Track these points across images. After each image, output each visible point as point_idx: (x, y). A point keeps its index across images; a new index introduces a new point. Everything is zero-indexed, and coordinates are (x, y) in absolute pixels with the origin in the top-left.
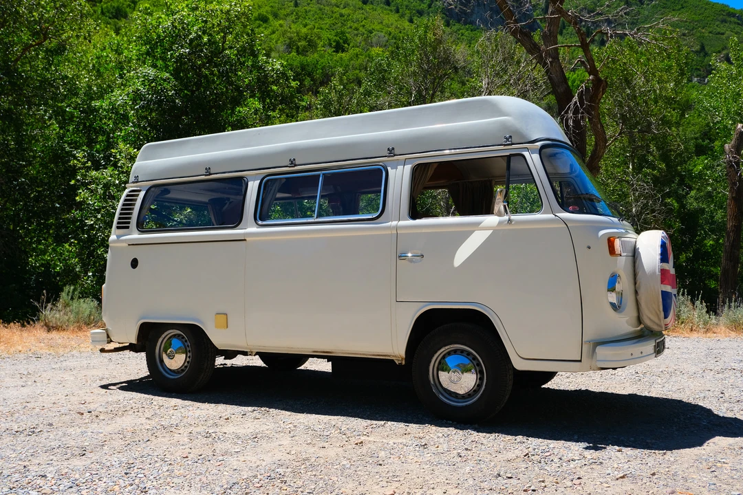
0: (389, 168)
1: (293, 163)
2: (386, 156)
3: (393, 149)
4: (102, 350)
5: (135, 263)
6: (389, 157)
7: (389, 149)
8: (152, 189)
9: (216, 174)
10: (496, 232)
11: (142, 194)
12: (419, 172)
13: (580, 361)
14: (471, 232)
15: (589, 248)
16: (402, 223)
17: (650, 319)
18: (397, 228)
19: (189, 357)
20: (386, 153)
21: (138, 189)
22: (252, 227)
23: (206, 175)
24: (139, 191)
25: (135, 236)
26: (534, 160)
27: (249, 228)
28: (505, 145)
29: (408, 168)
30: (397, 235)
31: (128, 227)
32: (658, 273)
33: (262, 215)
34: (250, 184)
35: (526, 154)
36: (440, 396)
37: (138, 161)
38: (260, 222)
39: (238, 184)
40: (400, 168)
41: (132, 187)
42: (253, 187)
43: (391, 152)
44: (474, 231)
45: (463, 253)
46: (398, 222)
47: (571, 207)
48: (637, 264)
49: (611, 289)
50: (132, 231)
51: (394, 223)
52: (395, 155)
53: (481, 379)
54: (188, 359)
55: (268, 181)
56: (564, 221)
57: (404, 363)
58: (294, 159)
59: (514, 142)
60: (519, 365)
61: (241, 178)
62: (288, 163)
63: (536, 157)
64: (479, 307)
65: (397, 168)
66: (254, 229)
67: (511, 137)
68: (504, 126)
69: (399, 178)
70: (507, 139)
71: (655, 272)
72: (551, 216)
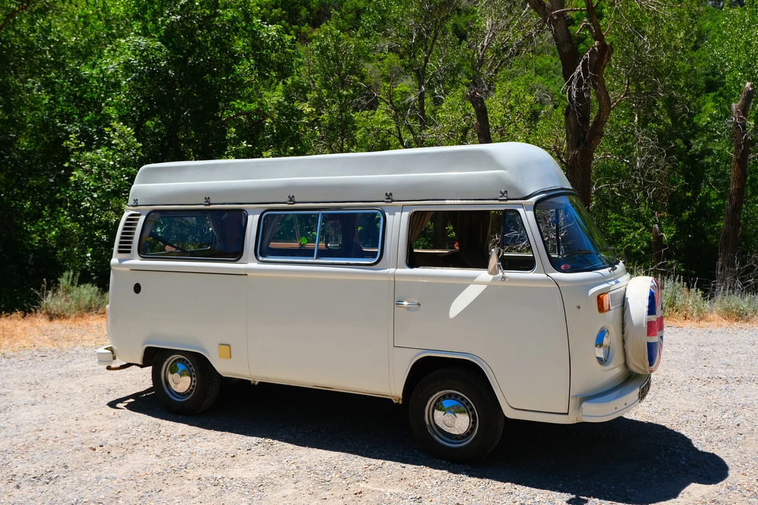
0: (387, 214)
1: (292, 200)
2: (384, 201)
3: (391, 194)
4: (109, 368)
5: (137, 288)
6: (387, 202)
7: (386, 194)
8: (153, 214)
9: (216, 204)
10: (490, 288)
11: (142, 218)
12: (416, 219)
13: (567, 414)
14: (466, 286)
15: (579, 307)
16: (399, 271)
17: (636, 366)
18: (394, 275)
19: (194, 382)
20: (384, 198)
21: (138, 213)
22: (253, 262)
23: (205, 205)
24: (139, 215)
25: (137, 261)
26: (528, 217)
27: (249, 264)
28: (500, 200)
29: (406, 215)
30: (394, 282)
31: (129, 252)
32: (645, 325)
33: (263, 251)
34: (250, 217)
35: (521, 211)
36: (435, 436)
37: (137, 184)
38: (261, 258)
39: (238, 217)
40: (398, 214)
41: (132, 210)
42: (253, 221)
43: (389, 198)
44: (469, 285)
45: (458, 305)
46: (395, 269)
47: (563, 266)
48: (625, 314)
49: (599, 343)
50: (133, 256)
51: (392, 270)
52: (393, 201)
53: (474, 423)
54: (193, 384)
55: (268, 215)
56: (556, 282)
57: (401, 402)
58: (293, 196)
59: (510, 197)
60: (509, 413)
61: (241, 210)
62: (287, 199)
63: (530, 214)
64: (474, 359)
65: (394, 215)
66: (254, 265)
67: (506, 192)
68: (500, 180)
69: (397, 225)
70: (503, 194)
71: (642, 325)
72: (543, 276)
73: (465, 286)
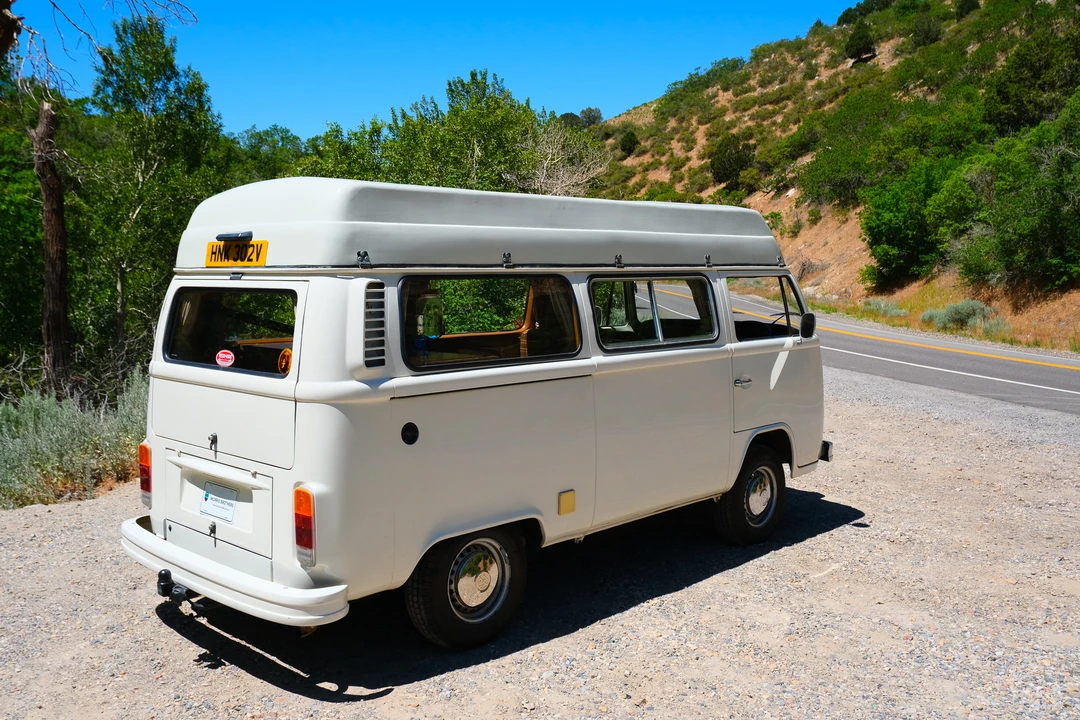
0: (711, 280)
1: (619, 263)
2: (705, 265)
3: (709, 257)
5: (410, 434)
6: (708, 266)
7: (706, 257)
9: (523, 265)
10: (791, 353)
11: (392, 295)
16: (735, 345)
18: (731, 350)
20: (705, 261)
21: (378, 280)
22: (596, 354)
23: (507, 267)
24: (381, 285)
25: (405, 380)
28: (779, 266)
30: (733, 359)
31: (382, 363)
38: (605, 347)
40: (719, 280)
42: (581, 293)
43: (709, 261)
44: (779, 352)
46: (731, 344)
51: (728, 346)
52: (712, 265)
55: (597, 283)
58: (621, 256)
61: (562, 277)
62: (614, 260)
64: (786, 427)
65: (716, 281)
66: (599, 359)
73: (776, 355)
